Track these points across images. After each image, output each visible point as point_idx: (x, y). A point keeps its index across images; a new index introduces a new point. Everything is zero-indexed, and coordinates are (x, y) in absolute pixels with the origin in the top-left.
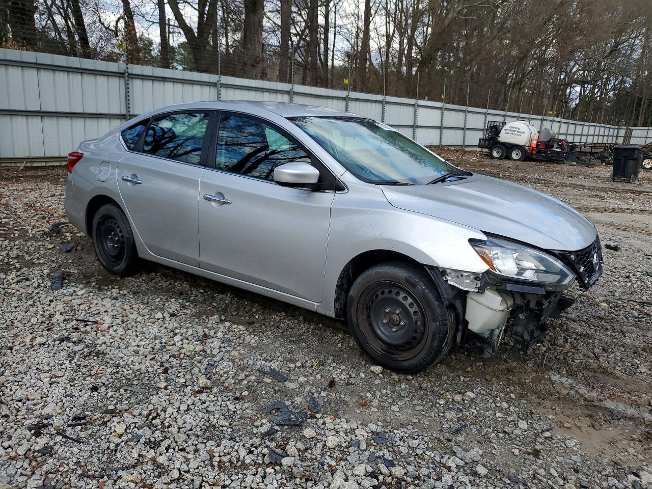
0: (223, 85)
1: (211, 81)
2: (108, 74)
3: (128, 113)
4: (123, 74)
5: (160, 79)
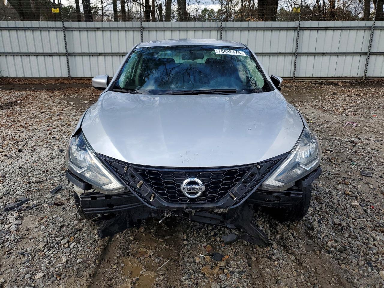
0: (376, 28)
1: (367, 26)
2: (287, 29)
3: (296, 52)
4: (297, 28)
5: (324, 29)
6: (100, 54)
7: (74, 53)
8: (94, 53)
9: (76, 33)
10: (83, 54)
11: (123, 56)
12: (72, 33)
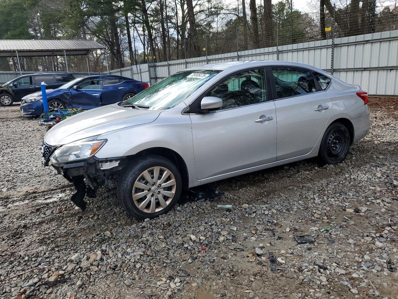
6: (365, 69)
7: (339, 69)
8: (359, 68)
9: (344, 49)
10: (347, 70)
11: (391, 70)
12: (341, 49)
